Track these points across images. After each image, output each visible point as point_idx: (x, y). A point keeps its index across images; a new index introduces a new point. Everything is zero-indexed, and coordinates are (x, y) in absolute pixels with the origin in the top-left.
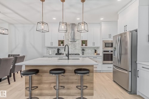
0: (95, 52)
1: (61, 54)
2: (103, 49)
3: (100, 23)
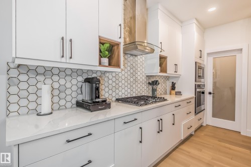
2: (196, 81)
3: (181, 22)
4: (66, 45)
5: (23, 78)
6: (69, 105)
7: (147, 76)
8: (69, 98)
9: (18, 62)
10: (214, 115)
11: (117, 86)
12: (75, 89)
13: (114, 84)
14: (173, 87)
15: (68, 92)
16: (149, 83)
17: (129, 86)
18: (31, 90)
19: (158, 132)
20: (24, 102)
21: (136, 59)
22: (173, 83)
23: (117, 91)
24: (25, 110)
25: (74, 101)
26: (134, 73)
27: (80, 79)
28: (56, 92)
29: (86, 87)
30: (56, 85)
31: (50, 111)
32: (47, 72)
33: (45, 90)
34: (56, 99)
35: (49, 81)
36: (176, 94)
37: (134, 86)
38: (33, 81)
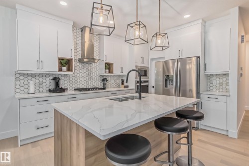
0: (123, 84)
1: (63, 90)
2: (136, 78)
4: (40, 63)
5: (22, 78)
6: (45, 91)
7: (101, 75)
8: (45, 87)
9: (19, 72)
11: (76, 82)
12: (49, 83)
13: (74, 81)
15: (44, 84)
17: (85, 82)
18: (26, 83)
20: (22, 88)
21: (91, 65)
23: (76, 84)
24: (23, 92)
25: (48, 89)
26: (89, 74)
27: (51, 78)
28: (37, 85)
29: (53, 82)
30: (37, 81)
31: (34, 92)
32: (33, 75)
33: (32, 83)
34: (37, 88)
35: (34, 79)
37: (90, 82)
38: (26, 79)
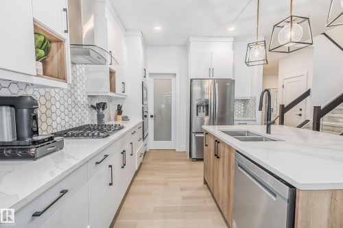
0: (119, 113)
2: (143, 104)
3: (126, 30)
7: (89, 96)
10: (155, 139)
14: (119, 111)
16: (92, 106)
19: (123, 167)
22: (119, 105)
23: (49, 120)
26: (73, 91)
36: (123, 120)
37: (74, 111)
